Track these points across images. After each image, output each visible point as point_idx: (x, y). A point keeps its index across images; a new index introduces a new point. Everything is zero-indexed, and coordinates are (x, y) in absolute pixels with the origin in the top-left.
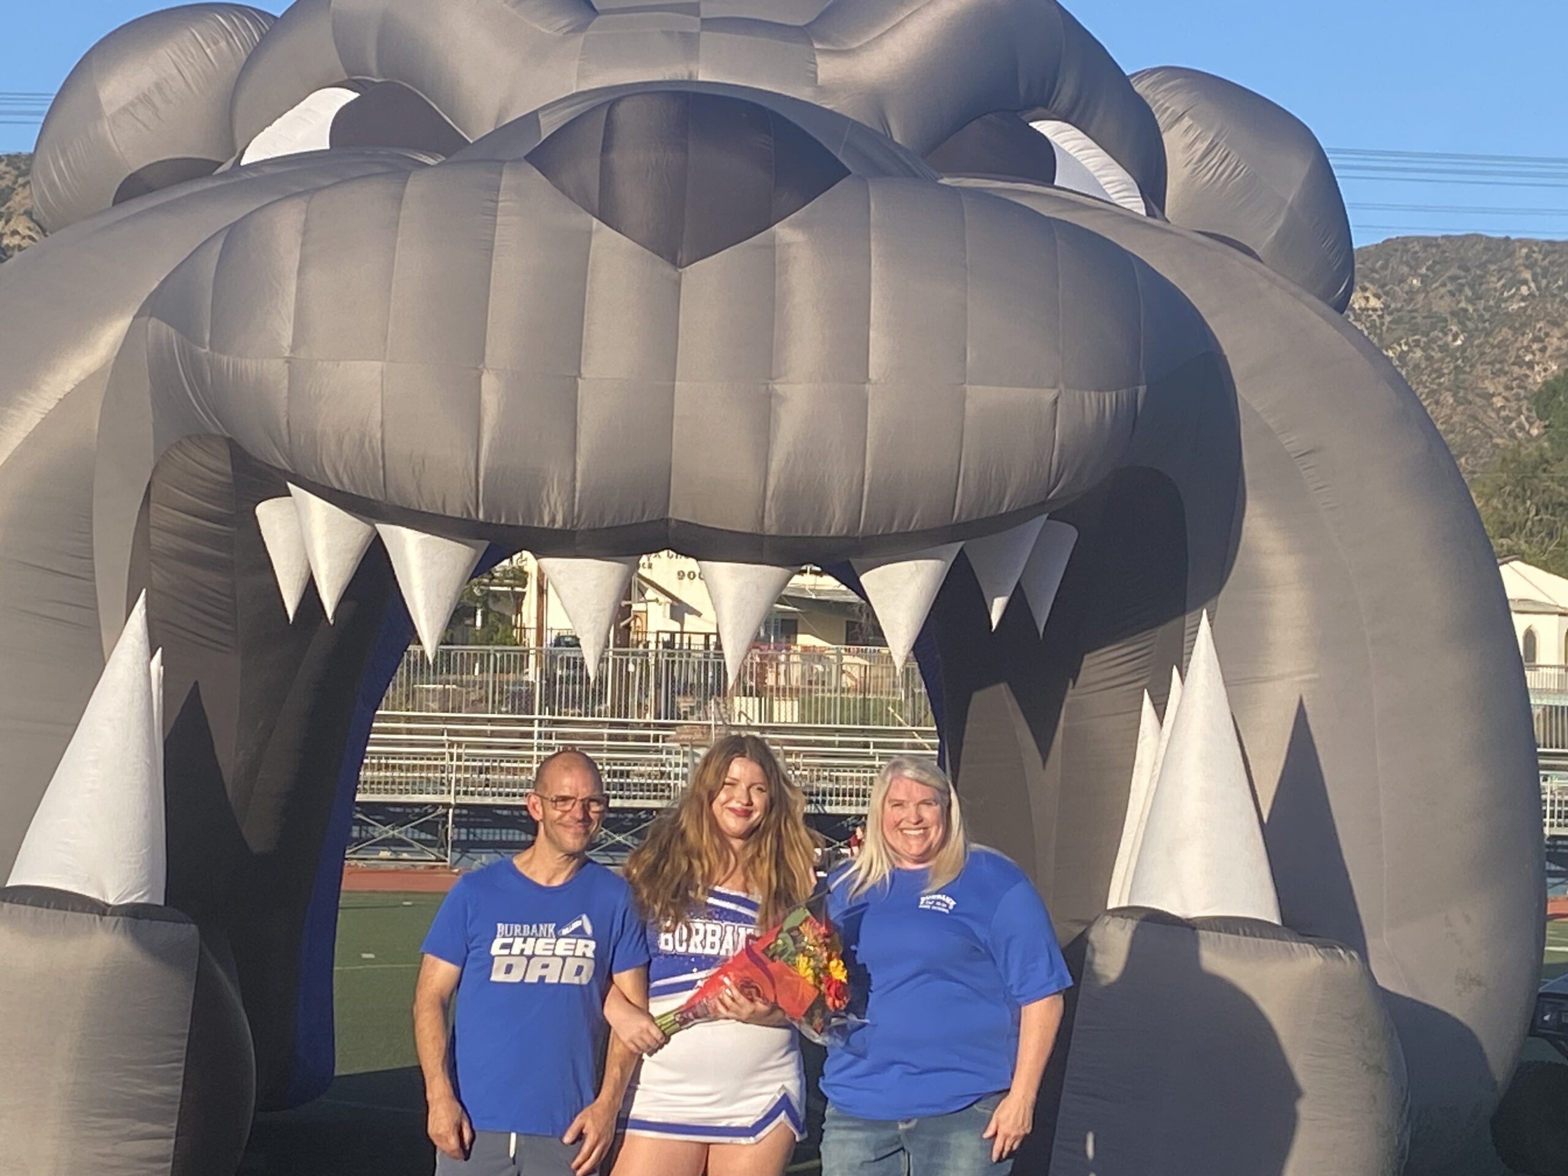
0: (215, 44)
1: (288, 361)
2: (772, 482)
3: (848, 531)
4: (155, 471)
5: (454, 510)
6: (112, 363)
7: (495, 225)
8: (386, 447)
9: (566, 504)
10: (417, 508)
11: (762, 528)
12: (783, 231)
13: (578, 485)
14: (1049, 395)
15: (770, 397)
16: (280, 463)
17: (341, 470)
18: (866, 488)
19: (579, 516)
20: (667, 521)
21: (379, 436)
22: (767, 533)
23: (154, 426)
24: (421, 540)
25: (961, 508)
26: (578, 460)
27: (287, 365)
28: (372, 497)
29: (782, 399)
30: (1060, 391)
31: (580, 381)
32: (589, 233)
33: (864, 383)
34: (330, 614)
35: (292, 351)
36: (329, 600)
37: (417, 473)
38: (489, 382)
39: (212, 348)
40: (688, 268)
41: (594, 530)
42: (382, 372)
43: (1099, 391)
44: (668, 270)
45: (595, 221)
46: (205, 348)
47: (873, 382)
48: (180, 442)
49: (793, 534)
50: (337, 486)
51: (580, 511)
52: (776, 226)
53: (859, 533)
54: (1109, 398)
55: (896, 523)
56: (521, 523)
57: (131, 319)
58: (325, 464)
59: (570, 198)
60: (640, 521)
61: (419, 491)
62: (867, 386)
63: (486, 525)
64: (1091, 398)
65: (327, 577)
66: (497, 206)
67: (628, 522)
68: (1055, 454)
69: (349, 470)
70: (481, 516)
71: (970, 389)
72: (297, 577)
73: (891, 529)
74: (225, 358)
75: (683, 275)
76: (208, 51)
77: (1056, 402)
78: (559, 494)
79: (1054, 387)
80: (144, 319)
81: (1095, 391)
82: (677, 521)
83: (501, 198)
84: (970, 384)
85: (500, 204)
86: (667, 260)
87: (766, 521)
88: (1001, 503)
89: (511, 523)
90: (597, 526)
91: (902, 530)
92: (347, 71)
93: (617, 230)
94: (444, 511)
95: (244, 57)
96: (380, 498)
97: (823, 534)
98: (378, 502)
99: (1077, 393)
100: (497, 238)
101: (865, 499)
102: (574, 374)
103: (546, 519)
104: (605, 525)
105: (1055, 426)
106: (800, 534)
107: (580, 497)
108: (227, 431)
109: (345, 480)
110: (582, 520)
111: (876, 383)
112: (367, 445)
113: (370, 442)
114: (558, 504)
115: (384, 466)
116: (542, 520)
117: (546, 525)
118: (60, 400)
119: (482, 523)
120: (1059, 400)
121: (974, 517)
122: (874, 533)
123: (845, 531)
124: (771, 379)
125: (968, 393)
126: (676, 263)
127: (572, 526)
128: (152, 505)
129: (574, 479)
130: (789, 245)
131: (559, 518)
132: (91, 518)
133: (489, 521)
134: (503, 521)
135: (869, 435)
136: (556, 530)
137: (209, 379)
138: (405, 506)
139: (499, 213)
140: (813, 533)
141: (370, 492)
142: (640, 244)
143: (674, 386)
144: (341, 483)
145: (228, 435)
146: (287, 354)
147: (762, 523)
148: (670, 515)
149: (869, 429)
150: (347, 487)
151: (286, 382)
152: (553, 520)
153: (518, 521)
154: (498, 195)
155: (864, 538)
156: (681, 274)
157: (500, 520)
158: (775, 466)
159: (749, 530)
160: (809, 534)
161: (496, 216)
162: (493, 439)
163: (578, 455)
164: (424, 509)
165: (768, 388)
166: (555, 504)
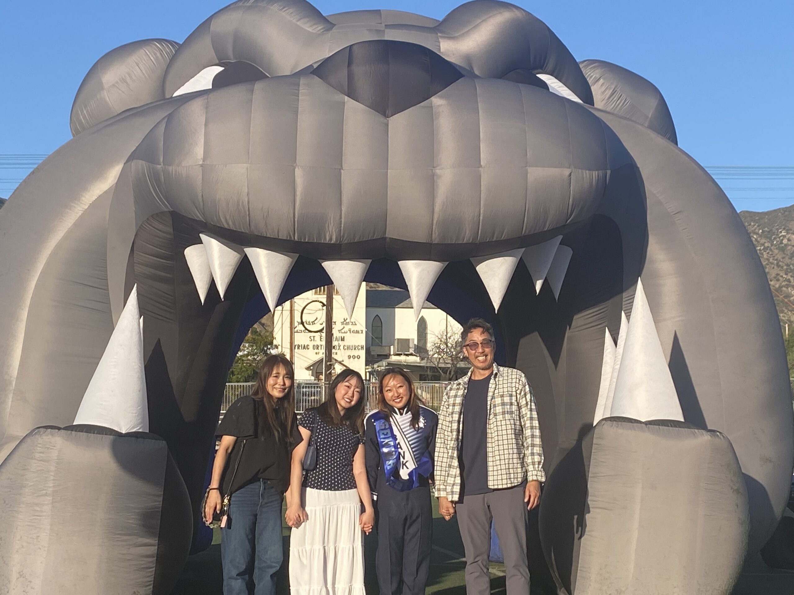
0: (155, 55)
1: (202, 166)
2: (436, 216)
3: (472, 240)
4: (136, 235)
5: (283, 235)
6: (114, 185)
7: (298, 100)
8: (250, 206)
9: (337, 230)
10: (265, 235)
11: (431, 240)
12: (436, 101)
13: (343, 220)
14: (567, 172)
15: (434, 175)
16: (198, 217)
17: (228, 217)
18: (481, 218)
19: (343, 236)
20: (385, 238)
21: (246, 200)
22: (434, 243)
23: (135, 213)
24: (267, 253)
25: (526, 227)
26: (342, 208)
27: (201, 168)
28: (243, 231)
29: (439, 177)
30: (572, 170)
31: (342, 171)
32: (344, 103)
33: (479, 167)
34: (222, 296)
35: (203, 161)
36: (221, 290)
37: (265, 217)
38: (298, 173)
39: (164, 164)
40: (391, 118)
41: (350, 243)
42: (247, 169)
43: (590, 170)
44: (382, 119)
45: (346, 97)
46: (160, 165)
47: (483, 166)
48: (148, 219)
49: (446, 242)
50: (226, 226)
51: (344, 234)
52: (432, 97)
53: (477, 242)
54: (595, 174)
55: (495, 236)
56: (315, 241)
57: (123, 165)
58: (221, 216)
59: (333, 87)
60: (372, 238)
61: (267, 226)
62: (480, 169)
63: (298, 243)
64: (587, 174)
65: (220, 278)
66: (299, 92)
67: (367, 239)
68: (571, 200)
69: (232, 218)
70: (296, 238)
71: (530, 170)
72: (205, 283)
73: (493, 238)
74: (170, 168)
75: (390, 122)
76: (152, 58)
77: (570, 175)
78: (334, 225)
79: (569, 168)
80: (129, 163)
81: (588, 170)
82: (390, 238)
83: (300, 88)
84: (529, 167)
85: (300, 91)
86: (382, 114)
87: (433, 235)
88: (545, 224)
89: (311, 241)
90: (352, 242)
91: (498, 239)
92: (218, 59)
93: (356, 101)
94: (279, 237)
95: (169, 61)
96: (247, 232)
97: (460, 242)
98: (246, 233)
99: (580, 171)
100: (300, 106)
101: (481, 224)
102: (339, 168)
103: (328, 238)
104: (356, 241)
105: (570, 186)
106: (449, 242)
107: (344, 227)
108: (171, 208)
109: (230, 223)
110: (345, 238)
111: (484, 167)
112: (241, 204)
113: (243, 202)
114: (333, 230)
115: (249, 214)
116: (325, 239)
117: (327, 242)
118: (90, 204)
119: (297, 242)
120: (572, 174)
121: (532, 232)
122: (485, 241)
123: (471, 240)
124: (434, 167)
125: (529, 171)
126: (386, 116)
127: (340, 242)
128: (135, 252)
129: (341, 218)
130: (439, 106)
131: (334, 238)
132: (106, 260)
133: (300, 241)
134: (306, 241)
135: (482, 192)
136: (333, 244)
137: (163, 181)
138: (259, 234)
139: (300, 95)
140: (455, 241)
141: (242, 229)
142: (368, 107)
143: (387, 172)
144: (228, 224)
145: (172, 210)
146: (201, 163)
147: (432, 237)
148: (387, 236)
149: (482, 189)
150: (231, 227)
151: (201, 177)
152: (331, 239)
153: (314, 241)
154: (299, 88)
155: (480, 243)
156: (388, 120)
157: (305, 240)
158: (437, 209)
159: (425, 242)
160: (454, 242)
161: (299, 97)
162: (302, 199)
163: (342, 206)
164: (268, 236)
165: (432, 172)
166: (332, 230)
